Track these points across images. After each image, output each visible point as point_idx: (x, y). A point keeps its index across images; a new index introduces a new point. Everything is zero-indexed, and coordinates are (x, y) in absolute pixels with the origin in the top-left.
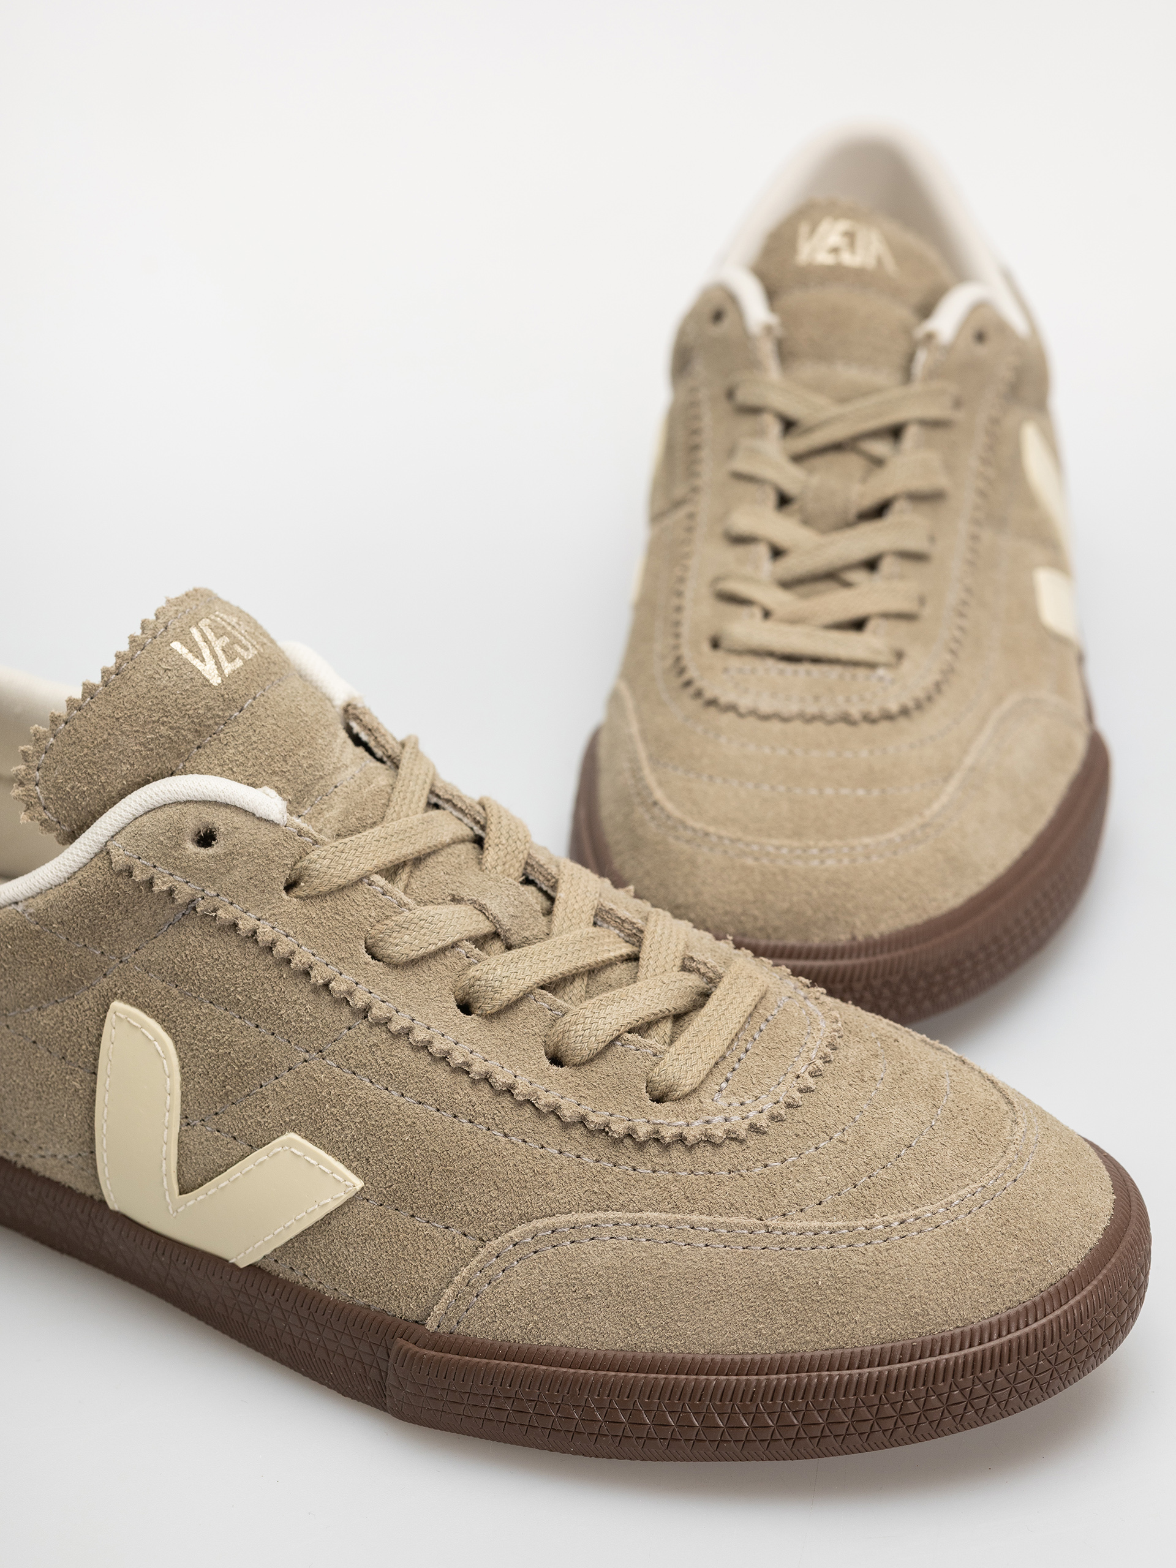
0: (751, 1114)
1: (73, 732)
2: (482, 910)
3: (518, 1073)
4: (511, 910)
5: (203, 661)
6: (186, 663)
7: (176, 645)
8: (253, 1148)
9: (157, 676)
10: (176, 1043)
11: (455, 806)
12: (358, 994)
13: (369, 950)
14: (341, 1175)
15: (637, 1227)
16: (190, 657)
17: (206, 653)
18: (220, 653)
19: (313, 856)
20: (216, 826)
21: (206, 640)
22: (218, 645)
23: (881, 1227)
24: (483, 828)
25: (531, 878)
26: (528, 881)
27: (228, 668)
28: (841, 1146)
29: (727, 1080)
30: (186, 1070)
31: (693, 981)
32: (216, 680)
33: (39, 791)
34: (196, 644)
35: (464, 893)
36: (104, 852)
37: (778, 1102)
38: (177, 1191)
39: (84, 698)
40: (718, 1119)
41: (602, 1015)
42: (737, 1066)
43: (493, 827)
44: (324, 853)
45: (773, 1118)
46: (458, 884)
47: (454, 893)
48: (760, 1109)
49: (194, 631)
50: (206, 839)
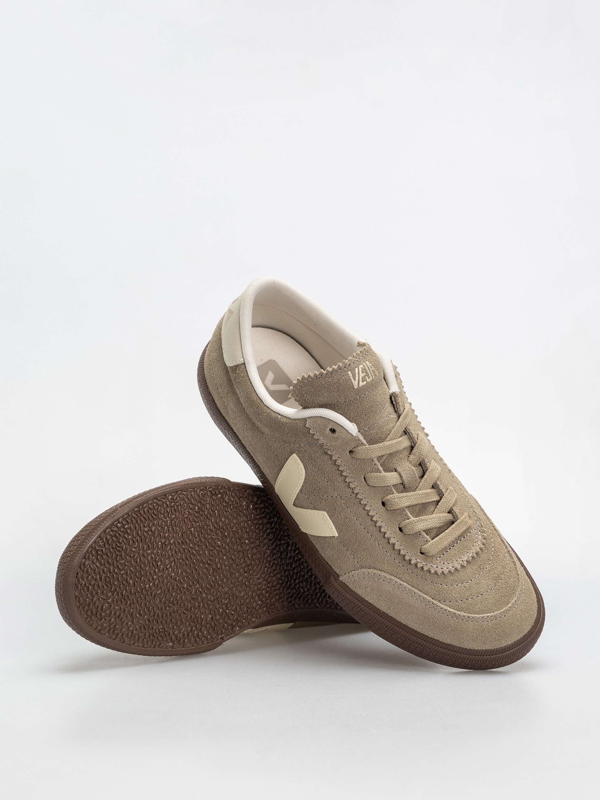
0: (445, 568)
1: (312, 382)
2: (401, 477)
3: (389, 529)
4: (409, 479)
5: (355, 380)
6: (350, 380)
7: (349, 372)
8: (315, 509)
9: (340, 380)
10: (306, 473)
11: (410, 435)
12: (356, 489)
13: (364, 478)
14: (333, 530)
15: (401, 586)
16: (352, 378)
17: (357, 378)
18: (361, 378)
19: (359, 448)
20: (337, 430)
21: (359, 374)
22: (362, 375)
23: (462, 616)
24: (415, 445)
25: (421, 464)
26: (420, 464)
27: (361, 384)
28: (463, 588)
29: (443, 554)
30: (306, 480)
31: (450, 517)
32: (356, 387)
33: (297, 391)
34: (355, 374)
35: (399, 469)
36: (305, 420)
37: (453, 567)
38: (292, 504)
39: (319, 375)
40: (435, 566)
41: (417, 524)
42: (448, 551)
43: (417, 445)
44: (363, 449)
45: (450, 571)
46: (398, 465)
47: (396, 467)
48: (447, 567)
49: (357, 369)
50: (333, 431)
